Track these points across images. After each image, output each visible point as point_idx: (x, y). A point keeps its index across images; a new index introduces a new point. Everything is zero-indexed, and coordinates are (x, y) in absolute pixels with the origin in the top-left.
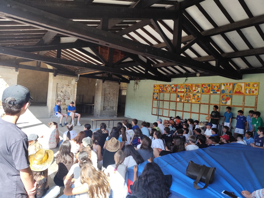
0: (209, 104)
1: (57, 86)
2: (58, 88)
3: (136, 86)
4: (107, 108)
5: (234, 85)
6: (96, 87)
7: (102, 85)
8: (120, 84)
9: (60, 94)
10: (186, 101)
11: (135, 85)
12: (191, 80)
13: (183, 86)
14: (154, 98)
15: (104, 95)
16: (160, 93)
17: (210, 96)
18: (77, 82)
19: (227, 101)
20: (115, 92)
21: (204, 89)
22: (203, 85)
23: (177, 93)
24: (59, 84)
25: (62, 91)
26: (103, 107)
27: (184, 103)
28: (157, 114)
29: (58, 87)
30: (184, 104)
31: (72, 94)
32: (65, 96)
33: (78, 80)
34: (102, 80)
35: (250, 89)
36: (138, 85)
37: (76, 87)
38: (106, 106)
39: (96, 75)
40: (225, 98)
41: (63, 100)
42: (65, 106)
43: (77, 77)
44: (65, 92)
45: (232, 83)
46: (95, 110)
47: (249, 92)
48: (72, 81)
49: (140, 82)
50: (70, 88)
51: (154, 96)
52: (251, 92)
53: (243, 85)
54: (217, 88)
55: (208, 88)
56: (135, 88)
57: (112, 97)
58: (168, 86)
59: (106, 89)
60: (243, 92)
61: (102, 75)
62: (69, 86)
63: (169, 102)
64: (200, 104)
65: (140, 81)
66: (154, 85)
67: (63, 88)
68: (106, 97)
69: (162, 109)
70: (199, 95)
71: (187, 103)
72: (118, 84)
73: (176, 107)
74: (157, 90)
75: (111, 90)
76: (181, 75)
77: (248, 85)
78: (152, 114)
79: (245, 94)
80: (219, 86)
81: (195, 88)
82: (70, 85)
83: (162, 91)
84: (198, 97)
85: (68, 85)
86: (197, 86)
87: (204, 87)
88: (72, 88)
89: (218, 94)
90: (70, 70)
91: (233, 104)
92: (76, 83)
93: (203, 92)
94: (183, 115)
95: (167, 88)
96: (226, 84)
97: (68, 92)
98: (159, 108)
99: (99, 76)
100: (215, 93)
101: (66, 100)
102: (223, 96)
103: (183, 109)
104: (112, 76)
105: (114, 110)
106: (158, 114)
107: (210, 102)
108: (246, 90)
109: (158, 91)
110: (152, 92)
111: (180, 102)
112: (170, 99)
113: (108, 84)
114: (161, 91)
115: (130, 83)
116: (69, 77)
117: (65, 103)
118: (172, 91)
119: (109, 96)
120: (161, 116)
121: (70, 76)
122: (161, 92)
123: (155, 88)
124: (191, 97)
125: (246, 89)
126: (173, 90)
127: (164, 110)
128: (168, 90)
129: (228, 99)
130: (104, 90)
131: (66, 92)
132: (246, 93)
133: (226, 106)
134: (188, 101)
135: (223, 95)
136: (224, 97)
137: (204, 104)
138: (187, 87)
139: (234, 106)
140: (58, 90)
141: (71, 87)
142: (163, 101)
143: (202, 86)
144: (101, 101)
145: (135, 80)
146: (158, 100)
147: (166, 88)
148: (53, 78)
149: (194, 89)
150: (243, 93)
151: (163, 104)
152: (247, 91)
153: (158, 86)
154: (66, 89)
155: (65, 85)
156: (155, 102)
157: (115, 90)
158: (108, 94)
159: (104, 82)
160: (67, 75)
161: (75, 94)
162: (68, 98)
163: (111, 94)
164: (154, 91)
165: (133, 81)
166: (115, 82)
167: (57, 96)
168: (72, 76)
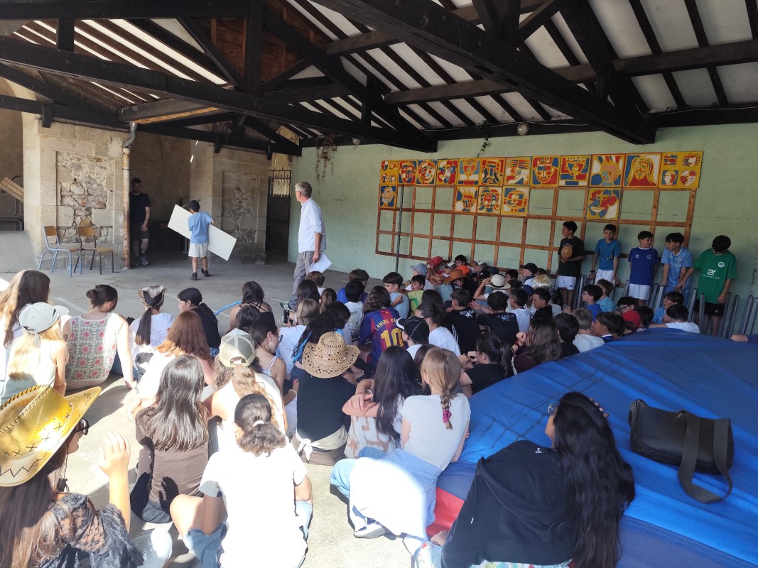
0: (553, 218)
1: (57, 161)
2: (61, 168)
3: (325, 167)
5: (630, 159)
6: (193, 168)
7: (211, 159)
8: (270, 158)
9: (70, 191)
10: (484, 211)
11: (319, 161)
12: (501, 146)
13: (475, 164)
14: (382, 203)
15: (223, 195)
16: (403, 186)
17: (556, 195)
18: (127, 147)
19: (607, 209)
20: (256, 184)
21: (539, 173)
22: (536, 160)
23: (455, 187)
24: (65, 155)
25: (75, 180)
27: (476, 216)
28: (393, 249)
29: (60, 164)
30: (476, 218)
31: (114, 191)
32: (89, 198)
33: (130, 142)
34: (213, 144)
35: (677, 172)
36: (329, 162)
37: (126, 167)
38: (231, 228)
39: (190, 127)
40: (601, 200)
41: (83, 209)
43: (129, 132)
44: (89, 183)
45: (625, 154)
47: (672, 181)
48: (109, 145)
49: (335, 152)
50: (105, 168)
51: (381, 198)
52: (679, 181)
53: (656, 160)
54: (579, 170)
55: (553, 170)
56: (321, 174)
57: (246, 199)
58: (429, 165)
59: (227, 174)
60: (655, 181)
61: (210, 125)
62: (99, 164)
63: (429, 215)
64: (526, 219)
65: (335, 150)
66: (384, 163)
67: (79, 168)
68: (229, 202)
69: (407, 235)
70: (525, 191)
71: (488, 215)
72: (265, 160)
73: (452, 228)
74: (393, 179)
75: (244, 178)
76: (468, 130)
77: (670, 161)
78: (378, 252)
79: (661, 186)
80: (584, 164)
81: (512, 171)
82: (106, 158)
83: (408, 181)
84: (521, 196)
85: (98, 160)
86: (519, 163)
87: (540, 168)
88: (111, 168)
89: (582, 187)
91: (623, 217)
92: (126, 151)
93: (535, 181)
94: (473, 252)
95: (426, 170)
96: (607, 158)
97: (98, 181)
98: (400, 234)
99: (203, 130)
100: (572, 184)
101: (93, 211)
102: (594, 194)
103: (474, 235)
104: (244, 130)
105: (256, 241)
106: (395, 252)
107: (555, 212)
108: (664, 175)
109: (394, 181)
110: (377, 182)
111: (466, 214)
112: (433, 205)
113: (231, 158)
114: (404, 179)
115: (303, 155)
116: (99, 131)
117: (91, 222)
118: (440, 180)
119: (236, 197)
120: (405, 256)
121: (103, 127)
122: (405, 183)
123: (385, 172)
124: (500, 197)
125: (664, 172)
126: (443, 178)
127: (414, 238)
128: (427, 178)
129: (610, 201)
130: (222, 177)
131: (92, 182)
132: (664, 182)
133: (603, 221)
134: (490, 210)
135: (598, 189)
136: (597, 196)
137: (539, 217)
138: (486, 167)
139: (627, 222)
140: (60, 175)
141: (108, 167)
142: (412, 210)
143: (535, 164)
145: (318, 144)
146: (397, 209)
147: (423, 171)
148: (39, 132)
149: (508, 172)
150: (654, 184)
151: (413, 222)
152: (668, 179)
153: (394, 166)
154: (92, 171)
155: (85, 159)
156: (388, 215)
157: (254, 176)
158: (235, 190)
159: (221, 152)
160: (91, 124)
161: (125, 190)
162: (100, 203)
163: (243, 191)
164: (384, 181)
165: (314, 149)
166: (257, 153)
167: (59, 195)
168: (109, 127)
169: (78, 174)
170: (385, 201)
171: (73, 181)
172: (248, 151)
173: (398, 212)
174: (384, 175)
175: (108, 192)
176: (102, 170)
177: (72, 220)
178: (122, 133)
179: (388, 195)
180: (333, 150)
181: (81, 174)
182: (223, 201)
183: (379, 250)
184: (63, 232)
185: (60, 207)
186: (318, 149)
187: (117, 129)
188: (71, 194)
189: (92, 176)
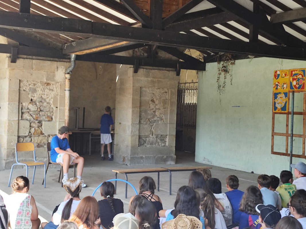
1: (20, 87)
2: (22, 92)
3: (225, 78)
4: (147, 139)
6: (118, 86)
7: (131, 78)
8: (178, 74)
9: (28, 109)
11: (220, 74)
14: (275, 108)
15: (140, 106)
16: (293, 92)
18: (68, 73)
20: (167, 97)
24: (25, 82)
25: (32, 100)
26: (138, 137)
28: (287, 150)
29: (21, 89)
31: (58, 107)
32: (41, 113)
33: (71, 69)
34: (132, 66)
36: (228, 74)
37: (67, 88)
38: (147, 134)
39: (116, 54)
41: (36, 122)
42: (41, 137)
43: (70, 62)
44: (41, 102)
46: (117, 145)
48: (56, 73)
49: (234, 66)
50: (52, 90)
51: (275, 103)
56: (222, 84)
57: (159, 109)
59: (144, 89)
61: (131, 51)
62: (48, 87)
65: (233, 64)
66: (276, 72)
67: (34, 91)
68: (146, 112)
69: (300, 136)
72: (175, 76)
74: (285, 86)
75: (157, 92)
78: (273, 153)
82: (53, 83)
83: (299, 88)
85: (48, 84)
90: (49, 44)
92: (68, 76)
97: (47, 100)
98: (292, 135)
99: (125, 55)
101: (43, 123)
104: (157, 53)
105: (167, 144)
106: (289, 152)
110: (271, 90)
113: (147, 76)
114: (295, 86)
115: (206, 69)
116: (49, 62)
117: (42, 132)
119: (151, 108)
120: (299, 156)
121: (52, 59)
122: (295, 89)
123: (278, 80)
130: (139, 92)
131: (43, 101)
140: (22, 96)
141: (55, 89)
142: (303, 114)
144: (132, 122)
145: (219, 60)
146: (289, 113)
148: (8, 67)
151: (304, 124)
153: (286, 75)
154: (43, 93)
155: (39, 84)
156: (281, 118)
157: (166, 90)
158: (150, 102)
159: (138, 72)
160: (44, 58)
161: (66, 106)
162: (48, 116)
163: (157, 102)
164: (277, 89)
165: (216, 64)
166: (168, 71)
167: (20, 112)
168: (56, 59)
169: (33, 95)
170: (279, 106)
171: (30, 101)
172: (160, 70)
173: (290, 116)
174: (277, 83)
175: (54, 108)
176: (51, 92)
177: (28, 131)
178: (65, 63)
179: (281, 101)
180: (232, 64)
181: (35, 95)
182: (140, 111)
183: (275, 151)
184: (22, 139)
185: (21, 121)
186: (219, 63)
187: (61, 60)
188: (28, 111)
189: (43, 96)
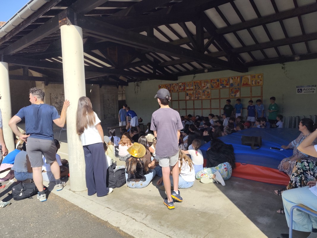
0: (220, 99)
1: (50, 97)
2: (52, 99)
7: (99, 90)
12: (199, 77)
17: (220, 91)
19: (236, 94)
21: (213, 84)
22: (212, 80)
23: (185, 92)
24: (53, 94)
26: (103, 116)
27: (194, 100)
44: (60, 103)
45: (240, 76)
47: (255, 83)
53: (249, 77)
55: (217, 83)
58: (176, 85)
60: (250, 84)
64: (210, 100)
66: (159, 85)
67: (57, 98)
68: (106, 105)
70: (209, 90)
71: (198, 100)
72: (117, 88)
76: (188, 72)
77: (254, 77)
79: (252, 85)
80: (227, 80)
81: (204, 84)
94: (194, 113)
96: (234, 78)
99: (95, 80)
100: (224, 87)
102: (232, 90)
103: (194, 107)
107: (220, 96)
111: (190, 100)
112: (179, 98)
116: (63, 85)
118: (180, 90)
119: (108, 103)
125: (252, 81)
128: (175, 89)
129: (237, 91)
137: (215, 99)
138: (195, 84)
139: (243, 97)
144: (101, 109)
150: (250, 85)
171: (55, 103)
189: (61, 100)
